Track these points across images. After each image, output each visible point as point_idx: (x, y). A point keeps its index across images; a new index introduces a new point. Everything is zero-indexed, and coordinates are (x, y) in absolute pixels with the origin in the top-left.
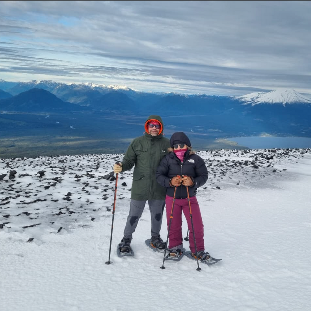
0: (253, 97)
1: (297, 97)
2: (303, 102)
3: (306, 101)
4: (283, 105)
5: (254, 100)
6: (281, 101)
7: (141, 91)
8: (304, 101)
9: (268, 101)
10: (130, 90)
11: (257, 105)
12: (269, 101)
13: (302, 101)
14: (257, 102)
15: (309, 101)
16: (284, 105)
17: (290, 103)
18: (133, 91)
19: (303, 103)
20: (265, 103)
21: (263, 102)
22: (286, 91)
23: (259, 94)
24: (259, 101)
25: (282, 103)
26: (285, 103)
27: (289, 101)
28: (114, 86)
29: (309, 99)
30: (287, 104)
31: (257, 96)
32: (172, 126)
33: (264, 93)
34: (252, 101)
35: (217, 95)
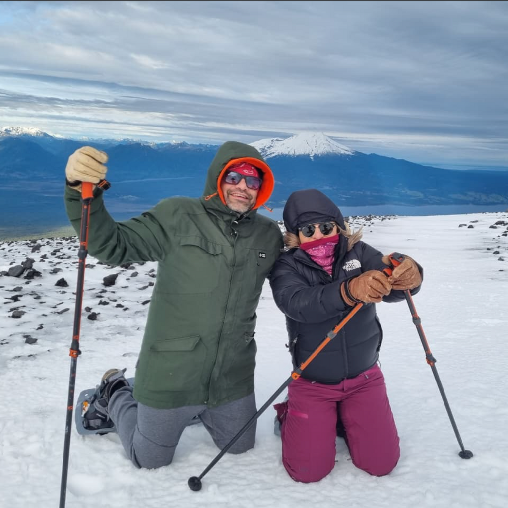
0: (265, 145)
1: (329, 145)
2: (339, 153)
3: (343, 152)
4: (310, 159)
5: (266, 151)
6: (307, 152)
7: (68, 137)
8: (340, 151)
9: (286, 153)
10: (45, 135)
11: (270, 158)
12: (289, 152)
13: (337, 152)
14: (271, 154)
15: (347, 151)
16: (312, 158)
17: (320, 155)
18: (51, 137)
19: (339, 155)
20: (283, 155)
21: (280, 153)
22: (314, 136)
23: (273, 141)
24: (273, 153)
25: (308, 155)
26: (313, 154)
27: (319, 152)
28: (11, 129)
29: (347, 149)
30: (316, 156)
31: (270, 144)
32: (131, 196)
33: (280, 139)
34: (263, 152)
35: (206, 144)
